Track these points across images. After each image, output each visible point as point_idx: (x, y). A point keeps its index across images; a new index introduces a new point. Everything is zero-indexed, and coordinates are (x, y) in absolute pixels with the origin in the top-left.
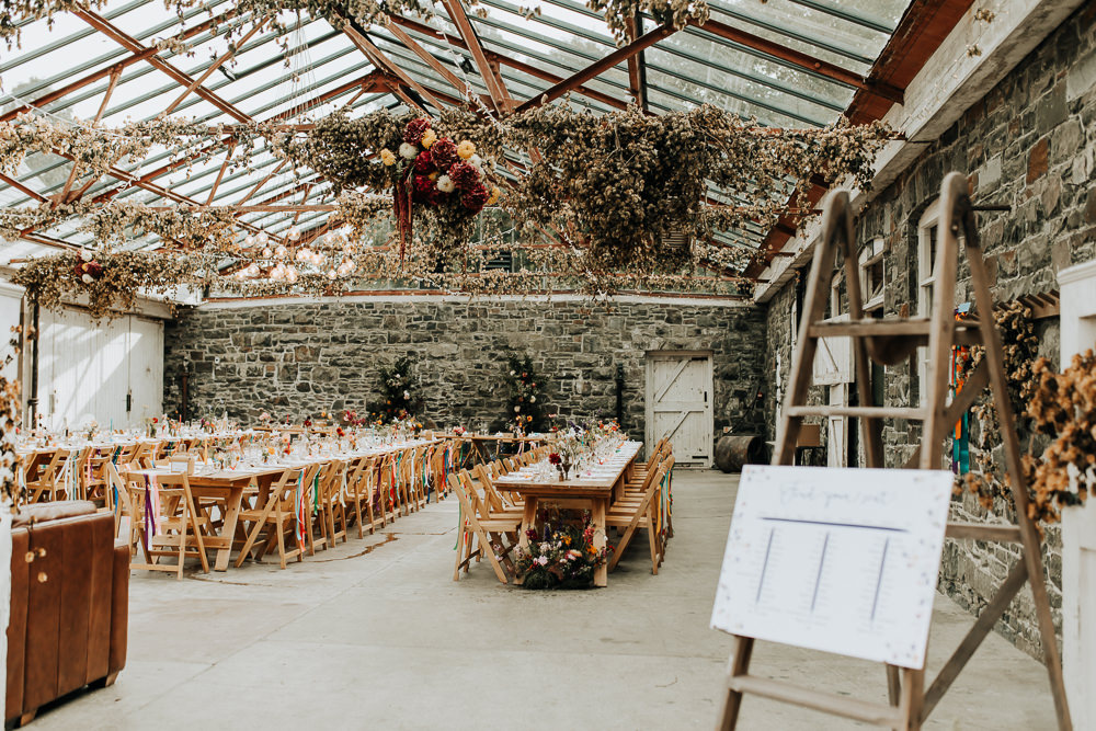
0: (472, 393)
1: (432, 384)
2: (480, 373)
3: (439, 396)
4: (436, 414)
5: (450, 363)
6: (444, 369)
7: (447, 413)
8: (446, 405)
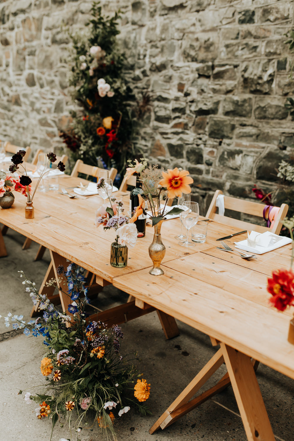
0: (229, 84)
1: (162, 67)
2: (249, 34)
3: (174, 93)
4: (167, 127)
5: (193, 17)
6: (183, 32)
7: (185, 126)
8: (182, 111)
